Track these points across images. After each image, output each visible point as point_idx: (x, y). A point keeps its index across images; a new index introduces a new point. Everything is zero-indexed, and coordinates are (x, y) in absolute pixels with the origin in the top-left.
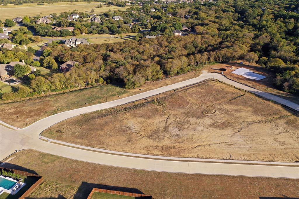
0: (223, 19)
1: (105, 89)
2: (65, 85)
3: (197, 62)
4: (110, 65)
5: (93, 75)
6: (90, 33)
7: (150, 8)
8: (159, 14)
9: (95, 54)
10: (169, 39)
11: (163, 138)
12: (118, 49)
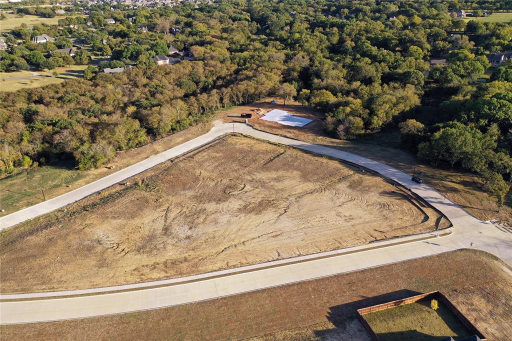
0: (235, 33)
1: (37, 176)
3: (203, 108)
4: (40, 130)
5: (8, 153)
7: (105, 18)
8: (121, 28)
9: (5, 113)
10: (149, 72)
11: (164, 248)
12: (53, 98)
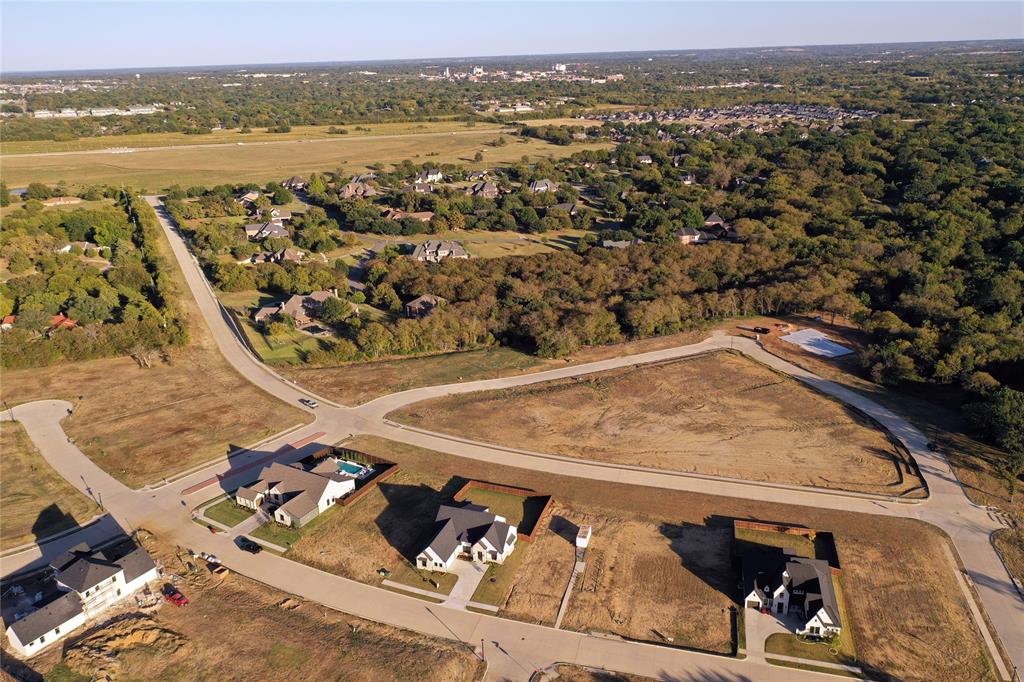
0: (831, 198)
1: (496, 355)
2: (419, 344)
3: (710, 311)
4: (510, 307)
5: (475, 326)
6: (470, 227)
9: (480, 283)
10: (656, 256)
12: (532, 272)
